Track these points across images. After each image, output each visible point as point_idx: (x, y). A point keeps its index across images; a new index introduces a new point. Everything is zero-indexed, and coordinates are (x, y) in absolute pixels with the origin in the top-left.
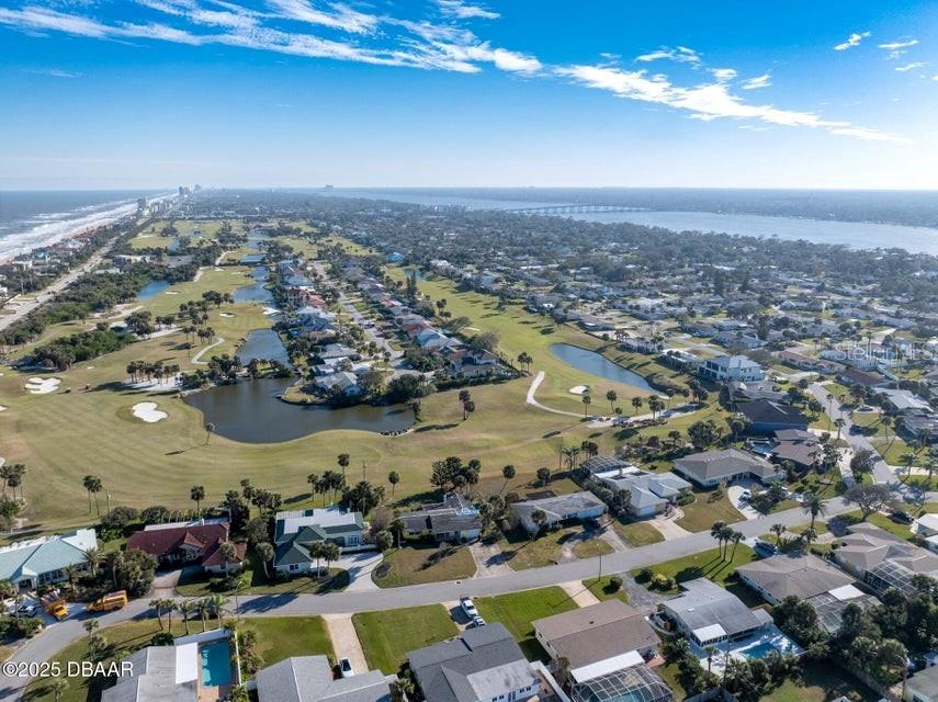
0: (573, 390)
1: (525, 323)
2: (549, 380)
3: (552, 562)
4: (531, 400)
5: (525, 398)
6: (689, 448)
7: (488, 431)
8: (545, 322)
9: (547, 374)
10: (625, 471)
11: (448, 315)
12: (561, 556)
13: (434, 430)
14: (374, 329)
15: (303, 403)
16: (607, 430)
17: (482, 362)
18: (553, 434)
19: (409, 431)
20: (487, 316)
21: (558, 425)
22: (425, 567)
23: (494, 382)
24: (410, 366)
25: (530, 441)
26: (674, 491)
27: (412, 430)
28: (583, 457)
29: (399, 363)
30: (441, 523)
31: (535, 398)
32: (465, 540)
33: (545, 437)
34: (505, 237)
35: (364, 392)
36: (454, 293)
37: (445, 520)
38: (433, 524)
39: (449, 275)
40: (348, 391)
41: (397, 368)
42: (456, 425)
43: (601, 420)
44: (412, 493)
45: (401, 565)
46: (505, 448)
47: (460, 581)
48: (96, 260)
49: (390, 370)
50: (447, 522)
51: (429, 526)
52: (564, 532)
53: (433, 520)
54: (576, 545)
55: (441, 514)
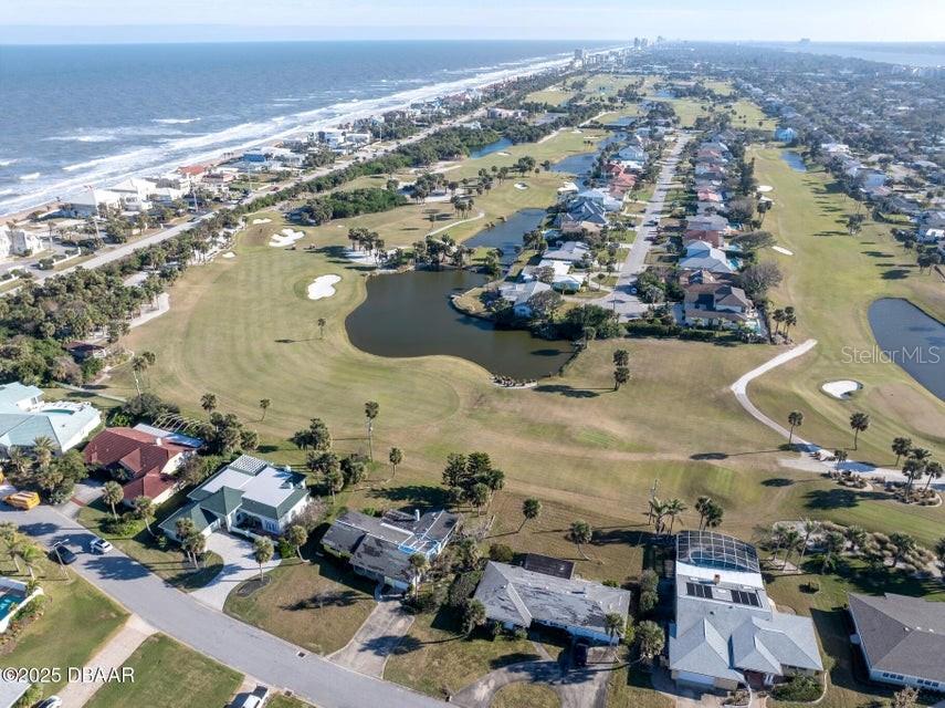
0: (828, 387)
2: (808, 359)
3: (444, 695)
8: (906, 259)
9: (818, 347)
11: (757, 224)
12: (469, 689)
13: (557, 395)
16: (808, 479)
18: (708, 457)
19: (527, 386)
26: (772, 667)
27: (534, 385)
28: (690, 519)
30: (369, 551)
31: (751, 385)
32: (387, 589)
33: (694, 457)
35: (535, 314)
37: (377, 549)
38: (361, 548)
40: (517, 310)
41: (619, 289)
42: (592, 395)
44: (421, 482)
47: (307, 653)
50: (378, 554)
51: (353, 549)
52: (521, 646)
53: (366, 541)
54: (512, 681)
55: (382, 538)
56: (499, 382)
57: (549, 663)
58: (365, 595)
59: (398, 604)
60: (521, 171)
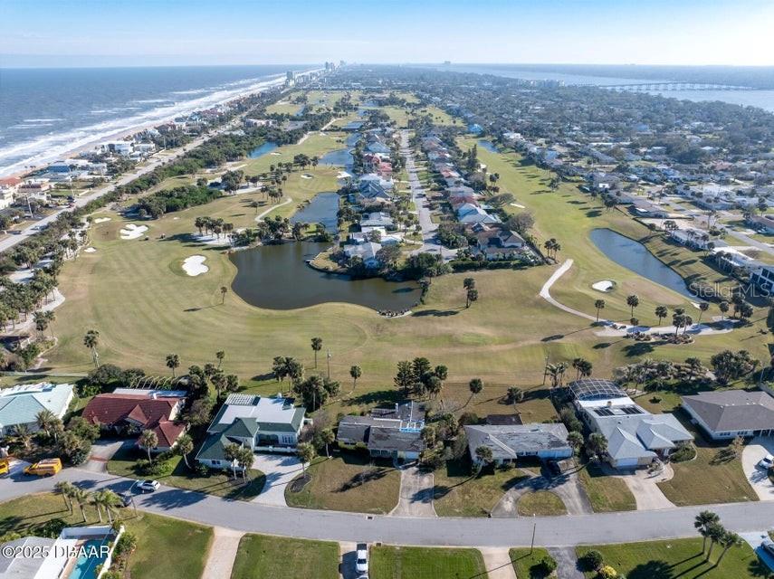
0: (596, 286)
1: (573, 202)
2: (574, 271)
3: (484, 513)
4: (545, 293)
5: (539, 289)
6: (709, 379)
7: (485, 324)
8: (594, 204)
9: (575, 264)
10: (616, 402)
11: (496, 189)
12: (499, 506)
13: (431, 316)
14: (424, 199)
15: (325, 271)
16: (618, 341)
17: (507, 245)
18: (552, 338)
19: (406, 314)
20: (539, 192)
21: (565, 327)
22: (346, 487)
23: (516, 267)
24: (439, 241)
25: (526, 343)
26: (668, 443)
27: (410, 312)
28: (572, 374)
29: (430, 236)
30: (379, 437)
31: (552, 292)
32: (401, 461)
33: (545, 340)
34: (588, 112)
35: (382, 265)
36: (516, 166)
37: (384, 435)
38: (371, 437)
39: (518, 148)
40: (367, 263)
41: (427, 242)
42: (455, 313)
43: (615, 327)
44: (374, 389)
45: (321, 481)
46: (494, 348)
47: (373, 515)
48: (236, 122)
49: (420, 243)
50: (386, 438)
51: (366, 439)
52: (515, 472)
53: (373, 431)
54: (523, 494)
55: (383, 427)
56: (384, 314)
57: (538, 478)
58: (388, 469)
59: (415, 469)
60: (302, 165)
